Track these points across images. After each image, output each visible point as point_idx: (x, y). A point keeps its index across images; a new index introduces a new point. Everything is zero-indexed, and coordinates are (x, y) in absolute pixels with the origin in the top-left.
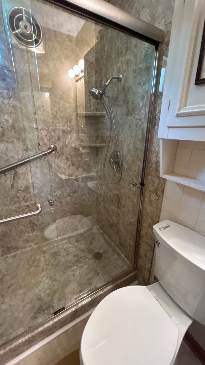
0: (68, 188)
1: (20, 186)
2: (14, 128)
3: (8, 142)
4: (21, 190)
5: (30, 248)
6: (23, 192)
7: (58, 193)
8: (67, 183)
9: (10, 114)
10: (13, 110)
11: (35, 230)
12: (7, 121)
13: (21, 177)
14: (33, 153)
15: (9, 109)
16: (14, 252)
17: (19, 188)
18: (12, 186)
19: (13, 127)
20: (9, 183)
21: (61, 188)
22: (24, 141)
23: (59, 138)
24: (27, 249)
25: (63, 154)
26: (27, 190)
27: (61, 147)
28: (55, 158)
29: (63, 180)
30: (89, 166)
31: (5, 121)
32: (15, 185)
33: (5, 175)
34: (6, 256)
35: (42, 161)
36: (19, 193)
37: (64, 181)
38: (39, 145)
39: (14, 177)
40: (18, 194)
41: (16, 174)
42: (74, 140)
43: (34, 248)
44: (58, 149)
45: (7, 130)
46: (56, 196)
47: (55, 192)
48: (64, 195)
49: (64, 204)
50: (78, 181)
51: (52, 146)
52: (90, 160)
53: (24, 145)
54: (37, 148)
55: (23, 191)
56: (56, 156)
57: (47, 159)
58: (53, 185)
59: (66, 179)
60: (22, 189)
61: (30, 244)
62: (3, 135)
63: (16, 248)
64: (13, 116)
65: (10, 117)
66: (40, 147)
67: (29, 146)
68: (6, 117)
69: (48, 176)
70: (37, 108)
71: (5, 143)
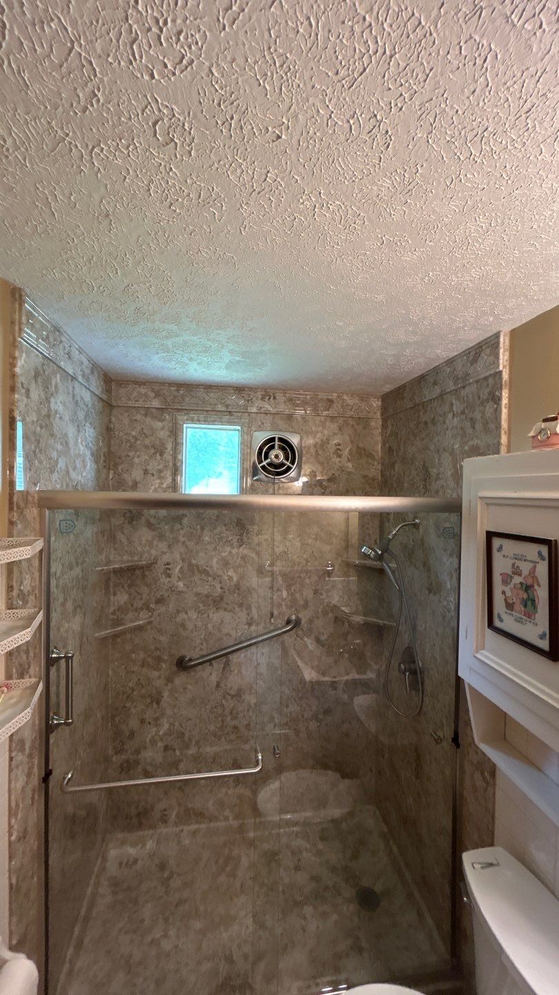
0: (314, 702)
1: (229, 686)
2: (239, 589)
3: (225, 609)
4: (229, 695)
5: (223, 824)
6: (232, 699)
7: (294, 708)
8: (313, 689)
9: (236, 568)
10: (242, 563)
11: (239, 783)
12: (230, 578)
13: (234, 671)
14: (261, 629)
15: (236, 562)
16: (197, 822)
17: (228, 691)
18: (218, 686)
19: (237, 587)
20: (214, 678)
21: (301, 698)
22: (249, 608)
23: (306, 603)
24: (219, 824)
25: (312, 632)
26: (240, 696)
27: (309, 619)
28: (296, 640)
29: (305, 683)
30: (361, 657)
31: (228, 579)
32: (222, 685)
33: (211, 664)
34: (181, 828)
35: (272, 644)
36: (227, 701)
37: (307, 684)
38: (272, 615)
39: (224, 669)
40: (224, 701)
41: (227, 664)
43: (231, 826)
44: (303, 622)
45: (227, 591)
46: (289, 715)
47: (287, 706)
48: (305, 716)
49: (303, 735)
50: (335, 689)
51: (293, 617)
52: (365, 645)
53: (248, 614)
54: (268, 621)
55: (233, 696)
57: (281, 641)
58: (287, 691)
59: (312, 682)
60: (232, 692)
61: (227, 813)
62: (222, 599)
63: (200, 815)
64: (240, 570)
65: (236, 573)
66: (272, 621)
67: (256, 617)
68: (231, 573)
69: (279, 672)
70: (277, 557)
71: (221, 613)
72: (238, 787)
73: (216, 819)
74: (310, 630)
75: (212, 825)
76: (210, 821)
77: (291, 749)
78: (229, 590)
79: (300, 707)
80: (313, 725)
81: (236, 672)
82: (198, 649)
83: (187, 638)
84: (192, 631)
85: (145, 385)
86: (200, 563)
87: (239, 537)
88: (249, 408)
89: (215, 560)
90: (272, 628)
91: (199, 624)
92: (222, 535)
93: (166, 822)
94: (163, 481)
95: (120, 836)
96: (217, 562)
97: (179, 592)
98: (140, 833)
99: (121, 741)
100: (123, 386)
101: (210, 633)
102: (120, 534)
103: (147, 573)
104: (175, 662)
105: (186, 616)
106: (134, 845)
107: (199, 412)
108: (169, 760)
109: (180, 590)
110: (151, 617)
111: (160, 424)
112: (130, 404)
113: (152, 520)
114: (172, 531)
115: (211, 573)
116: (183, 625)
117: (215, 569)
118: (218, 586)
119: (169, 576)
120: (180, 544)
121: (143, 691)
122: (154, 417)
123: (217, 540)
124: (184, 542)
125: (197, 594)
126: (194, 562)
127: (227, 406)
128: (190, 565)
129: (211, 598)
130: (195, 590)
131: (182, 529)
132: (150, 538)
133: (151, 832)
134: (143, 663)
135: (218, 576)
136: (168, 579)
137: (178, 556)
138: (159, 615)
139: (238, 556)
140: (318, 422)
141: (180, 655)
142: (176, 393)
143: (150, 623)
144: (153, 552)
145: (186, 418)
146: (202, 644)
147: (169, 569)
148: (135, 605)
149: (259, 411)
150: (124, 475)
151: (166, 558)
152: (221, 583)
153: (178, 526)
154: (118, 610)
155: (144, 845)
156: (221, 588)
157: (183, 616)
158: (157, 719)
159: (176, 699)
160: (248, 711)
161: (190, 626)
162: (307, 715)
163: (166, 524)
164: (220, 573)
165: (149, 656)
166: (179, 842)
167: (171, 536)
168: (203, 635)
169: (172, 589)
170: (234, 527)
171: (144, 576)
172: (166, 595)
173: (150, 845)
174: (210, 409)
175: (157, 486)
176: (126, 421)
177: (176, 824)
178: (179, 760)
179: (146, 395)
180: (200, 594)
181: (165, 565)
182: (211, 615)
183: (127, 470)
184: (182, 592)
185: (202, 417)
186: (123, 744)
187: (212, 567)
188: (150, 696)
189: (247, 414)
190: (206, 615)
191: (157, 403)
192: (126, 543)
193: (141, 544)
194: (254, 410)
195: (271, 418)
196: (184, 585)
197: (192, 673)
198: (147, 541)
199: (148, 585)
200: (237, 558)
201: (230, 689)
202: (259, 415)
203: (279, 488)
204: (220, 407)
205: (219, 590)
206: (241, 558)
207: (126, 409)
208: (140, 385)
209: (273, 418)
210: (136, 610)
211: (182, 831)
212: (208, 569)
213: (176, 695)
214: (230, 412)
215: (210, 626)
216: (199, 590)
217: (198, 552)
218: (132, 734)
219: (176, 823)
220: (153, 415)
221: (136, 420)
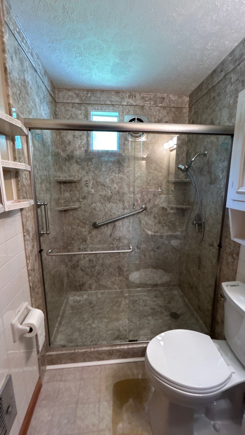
0: (153, 244)
1: (115, 236)
2: (119, 193)
3: (113, 202)
4: (116, 239)
5: (115, 290)
6: (117, 241)
7: (143, 246)
8: (152, 238)
9: (117, 183)
10: (120, 181)
11: (121, 275)
12: (115, 188)
13: (117, 229)
14: (128, 211)
15: (117, 180)
16: (103, 290)
18: (111, 235)
19: (118, 192)
20: (109, 232)
21: (146, 242)
22: (123, 202)
23: (150, 200)
24: (112, 291)
25: (152, 213)
26: (120, 240)
27: (151, 207)
28: (145, 216)
29: (149, 235)
30: (174, 225)
32: (112, 235)
33: (108, 226)
34: (97, 291)
35: (134, 217)
36: (115, 242)
37: (149, 236)
38: (134, 205)
39: (113, 228)
40: (113, 242)
41: (114, 226)
42: (163, 202)
43: (118, 292)
44: (148, 209)
45: (114, 194)
46: (141, 249)
47: (141, 245)
48: (149, 249)
49: (148, 257)
50: (162, 238)
51: (144, 206)
52: (176, 220)
53: (123, 205)
54: (132, 208)
55: (117, 240)
56: (145, 215)
57: (138, 216)
58: (141, 239)
59: (152, 235)
61: (116, 286)
62: (111, 198)
63: (105, 287)
64: (120, 184)
65: (118, 186)
66: (134, 207)
67: (127, 206)
68: (115, 186)
69: (137, 230)
70: (136, 178)
71: (111, 203)
72: (120, 277)
73: (111, 289)
74: (151, 213)
75: (110, 291)
76: (109, 289)
77: (142, 262)
78: (114, 193)
80: (152, 253)
81: (118, 230)
82: (101, 219)
83: (97, 215)
84: (99, 212)
85: (71, 91)
86: (101, 181)
87: (118, 169)
88: (122, 103)
89: (108, 179)
90: (134, 211)
91: (102, 209)
92: (111, 168)
93: (91, 289)
94: (82, 141)
95: (73, 293)
96: (109, 181)
97: (92, 194)
98: (81, 292)
100: (61, 91)
101: (107, 213)
102: (64, 166)
103: (77, 185)
104: (92, 225)
106: (79, 296)
107: (98, 105)
108: (91, 265)
109: (93, 193)
110: (80, 205)
111: (79, 112)
112: (65, 101)
113: (79, 160)
114: (88, 165)
115: (106, 186)
116: (95, 209)
117: (108, 184)
118: (110, 192)
119: (87, 187)
120: (92, 171)
121: (79, 237)
122: (77, 108)
123: (108, 170)
124: (93, 171)
125: (101, 195)
126: (98, 180)
127: (112, 101)
128: (97, 182)
129: (106, 197)
130: (99, 193)
131: (92, 164)
132: (78, 169)
133: (85, 292)
134: (78, 225)
135: (109, 187)
136: (87, 188)
137: (91, 177)
138: (84, 204)
139: (118, 178)
140: (156, 110)
141: (94, 222)
142: (87, 95)
143: (80, 207)
144: (80, 175)
145: (92, 108)
146: (103, 217)
147: (87, 183)
148: (73, 199)
149: (127, 104)
150: (65, 138)
151: (86, 178)
152: (111, 190)
153: (90, 163)
154: (66, 201)
155: (83, 297)
156: (111, 193)
157: (94, 205)
158: (85, 248)
159: (93, 240)
160: (124, 246)
161: (98, 209)
162: (150, 249)
163: (85, 162)
164: (110, 185)
165: (81, 222)
166: (97, 296)
167: (87, 168)
168: (104, 213)
169: (89, 193)
170: (116, 164)
171: (76, 186)
172: (86, 195)
173: (85, 296)
174: (103, 103)
175: (80, 143)
176: (63, 110)
177: (95, 290)
178: (96, 265)
179: (72, 96)
180: (102, 195)
181: (85, 181)
182: (107, 204)
183: (66, 135)
184: (94, 194)
185: (99, 108)
186: (71, 258)
187: (106, 183)
188: (82, 239)
189: (121, 106)
190: (104, 205)
191: (77, 101)
192: (67, 171)
193: (74, 172)
194: (125, 103)
196: (94, 191)
197: (99, 230)
198: (77, 170)
199: (79, 191)
200: (118, 179)
201: (116, 237)
202: (127, 106)
203: (137, 144)
204: (108, 102)
205: (110, 194)
206: (120, 179)
207: (63, 104)
208: (69, 91)
209: (134, 108)
210: (74, 202)
211: (98, 292)
212: (105, 183)
214: (113, 105)
215: (106, 209)
216: (101, 193)
217: (100, 176)
219: (95, 289)
220: (76, 107)
221: (68, 110)
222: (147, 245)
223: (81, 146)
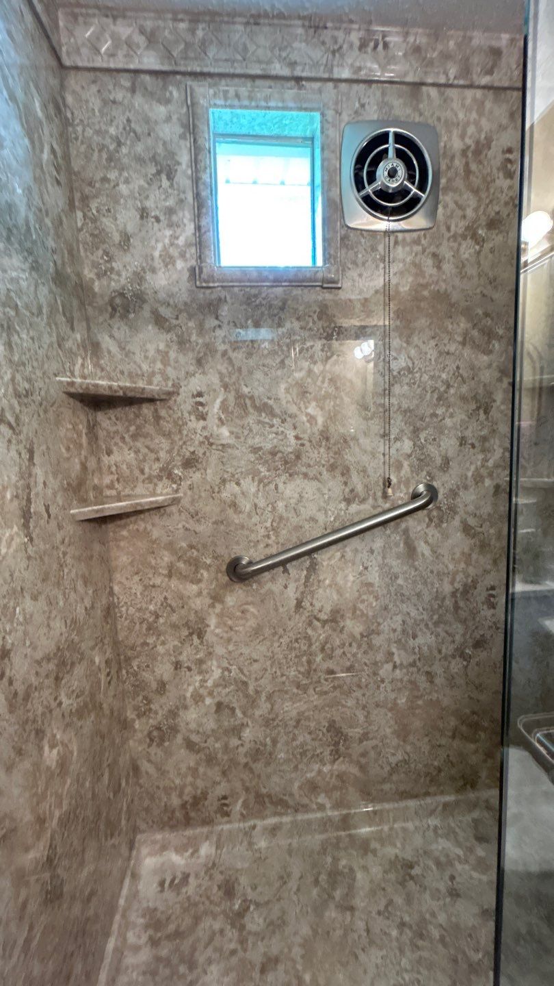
0: (458, 629)
1: (318, 605)
2: (327, 439)
3: (306, 475)
4: (318, 620)
5: (319, 815)
6: (323, 627)
7: (425, 640)
8: (456, 608)
9: (321, 401)
10: (331, 390)
11: (339, 757)
12: (312, 419)
13: (325, 579)
14: (367, 507)
15: (321, 388)
16: (276, 814)
17: (316, 612)
18: (299, 605)
19: (325, 436)
20: (292, 593)
21: (436, 624)
22: (346, 472)
23: (446, 462)
24: (311, 816)
25: (456, 513)
26: (336, 622)
27: (451, 490)
28: (428, 526)
29: (443, 597)
31: (308, 421)
32: (306, 604)
33: (286, 571)
34: (252, 823)
35: (388, 532)
36: (314, 629)
37: (446, 600)
38: (387, 484)
39: (307, 578)
40: (310, 631)
41: (313, 568)
42: (496, 466)
43: (330, 819)
44: (441, 497)
45: (308, 444)
46: (417, 650)
47: (415, 636)
48: (444, 651)
49: (440, 681)
53: (346, 484)
54: (379, 494)
55: (325, 622)
56: (431, 520)
57: (403, 526)
58: (414, 613)
60: (323, 616)
61: (322, 799)
62: (298, 457)
63: (280, 803)
64: (329, 404)
65: (322, 409)
66: (390, 491)
67: (360, 488)
68: (312, 409)
69: (400, 581)
70: (394, 377)
71: (299, 481)
72: (337, 763)
73: (305, 808)
74: (453, 510)
75: (300, 817)
76: (296, 811)
77: (420, 702)
78: (310, 441)
79: (436, 636)
80: (456, 666)
81: (327, 582)
82: (262, 546)
83: (243, 527)
84: (250, 516)
85: (124, 17)
86: (256, 394)
87: (324, 342)
88: (336, 70)
89: (283, 386)
90: (387, 506)
91: (262, 503)
92: (293, 338)
93: (227, 814)
94: (178, 231)
95: (159, 836)
96: (287, 390)
97: (223, 445)
98: (189, 832)
99: (145, 698)
100: (81, 19)
101: (281, 518)
102: (107, 338)
103: (163, 413)
104: (224, 568)
105: (237, 489)
106: (180, 850)
107: (236, 80)
108: (226, 724)
109: (224, 442)
110: (177, 491)
111: (161, 110)
112: (99, 63)
113: (164, 311)
114: (201, 329)
115: (277, 411)
116: (234, 505)
117: (284, 402)
118: (291, 434)
119: (203, 417)
120: (219, 355)
121: (174, 618)
122: (149, 94)
123: (285, 348)
124: (225, 353)
125: (255, 450)
126: (246, 390)
127: (293, 64)
128: (239, 396)
129: (279, 455)
130: (250, 442)
131: (220, 327)
132: (162, 346)
133: (205, 830)
134: (170, 571)
135: (290, 416)
136: (202, 423)
137: (215, 380)
138: (191, 488)
139: (324, 378)
140: (468, 101)
141: (233, 556)
142: (189, 38)
143: (175, 501)
144: (171, 373)
145: (211, 91)
146: (268, 537)
147: (201, 404)
148: (147, 470)
149: (355, 77)
150: (104, 220)
151: (196, 383)
152: (295, 428)
153: (211, 322)
154: (118, 480)
155: (196, 851)
156: (297, 438)
157: (232, 488)
158: (201, 662)
159: (231, 628)
160: (350, 645)
161: (246, 506)
162: (448, 649)
163: (190, 317)
164: (293, 409)
165: (180, 558)
166: (251, 844)
167: (200, 341)
168: (270, 521)
169: (209, 442)
170: (314, 323)
171: (158, 418)
172: (200, 452)
173: (206, 850)
174: (259, 72)
175: (167, 241)
176: (96, 103)
177: (244, 817)
178: (243, 724)
179: (129, 43)
180: (260, 449)
181: (193, 396)
182: (281, 486)
183: (108, 211)
184: (229, 446)
185: (243, 91)
186: (149, 702)
187: (277, 399)
188: (187, 625)
189: (330, 85)
190: (272, 486)
191: (152, 60)
192: (119, 356)
193: (146, 357)
194: (346, 74)
195: (378, 94)
196: (232, 433)
197: (255, 586)
198: (158, 351)
199: (168, 435)
200: (323, 382)
201: (320, 611)
202: (355, 87)
203: (396, 243)
204: (278, 69)
205: (293, 441)
206: (331, 380)
207: (91, 75)
208: (115, 18)
209: (384, 94)
210: (150, 479)
211: (254, 827)
212: (271, 402)
213: (230, 622)
214: (298, 80)
215: (280, 505)
216: (257, 441)
217: (251, 373)
218: (162, 687)
219: (242, 814)
220: (146, 89)
221: (114, 102)
222: (437, 635)
223: (174, 252)
